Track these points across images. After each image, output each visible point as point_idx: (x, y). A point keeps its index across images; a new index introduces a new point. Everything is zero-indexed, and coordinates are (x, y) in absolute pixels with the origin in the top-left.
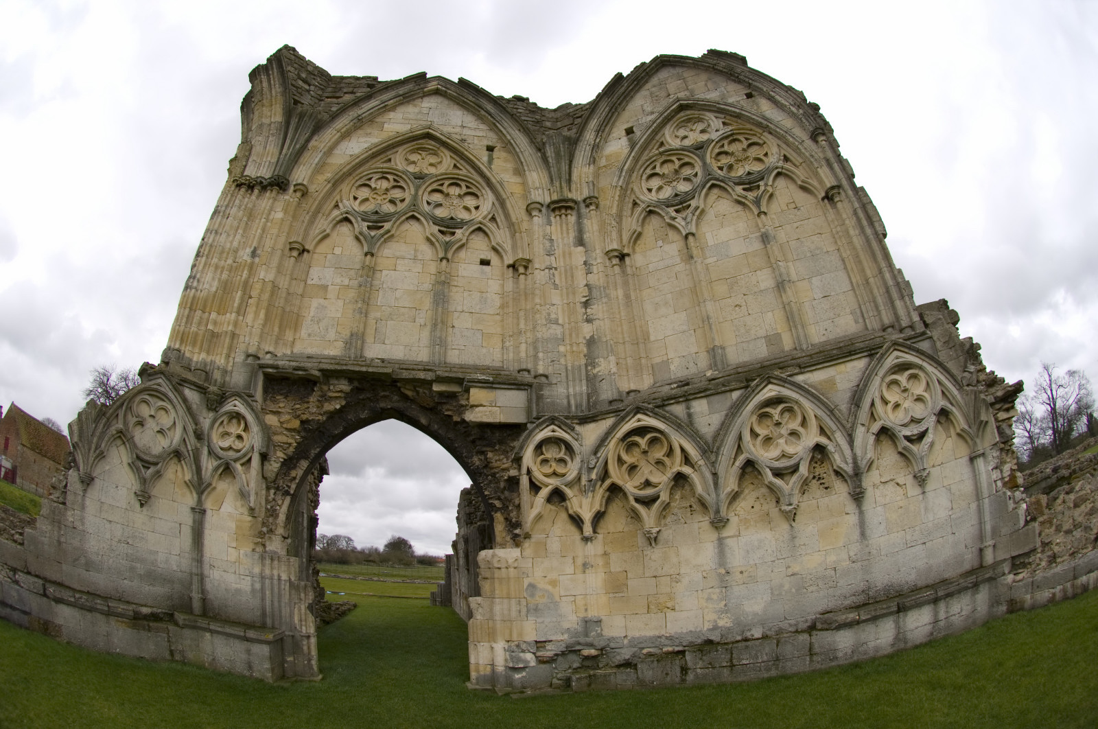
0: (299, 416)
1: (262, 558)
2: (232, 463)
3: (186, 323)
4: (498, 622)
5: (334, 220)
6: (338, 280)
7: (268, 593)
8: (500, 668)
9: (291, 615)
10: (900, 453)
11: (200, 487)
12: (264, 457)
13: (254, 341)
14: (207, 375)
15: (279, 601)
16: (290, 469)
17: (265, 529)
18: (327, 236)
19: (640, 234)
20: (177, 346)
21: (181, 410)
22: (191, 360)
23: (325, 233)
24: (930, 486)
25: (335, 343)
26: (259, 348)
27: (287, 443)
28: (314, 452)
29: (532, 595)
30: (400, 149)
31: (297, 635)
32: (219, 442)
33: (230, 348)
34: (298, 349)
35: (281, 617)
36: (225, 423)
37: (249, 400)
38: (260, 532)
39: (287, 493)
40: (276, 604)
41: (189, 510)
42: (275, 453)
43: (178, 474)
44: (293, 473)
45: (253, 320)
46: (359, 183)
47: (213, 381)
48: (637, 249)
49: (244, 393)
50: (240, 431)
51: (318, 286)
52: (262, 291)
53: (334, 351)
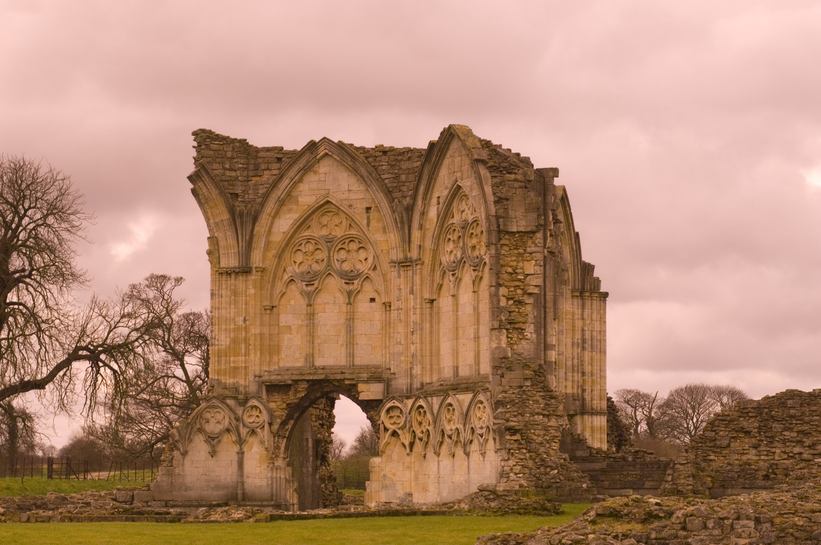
0: (285, 402)
1: (272, 469)
2: (255, 429)
3: (218, 364)
4: (373, 491)
5: (285, 282)
6: (296, 322)
7: (274, 485)
9: (286, 495)
11: (241, 442)
12: (270, 424)
13: (257, 368)
14: (236, 389)
15: (280, 489)
16: (285, 425)
17: (274, 456)
18: (284, 293)
19: (441, 285)
20: (216, 378)
21: (227, 410)
22: (226, 383)
23: (282, 293)
25: (300, 359)
26: (260, 370)
27: (281, 415)
28: (296, 416)
29: (384, 480)
30: (314, 216)
31: (288, 504)
32: (248, 420)
33: (246, 375)
34: (281, 365)
35: (280, 496)
36: (249, 411)
37: (260, 399)
38: (271, 458)
39: (284, 437)
40: (278, 489)
41: (235, 454)
42: (276, 419)
43: (228, 439)
44: (287, 427)
45: (254, 357)
46: (295, 249)
47: (240, 392)
48: (441, 294)
49: (257, 396)
50: (257, 414)
51: (286, 326)
52: (255, 340)
53: (300, 364)
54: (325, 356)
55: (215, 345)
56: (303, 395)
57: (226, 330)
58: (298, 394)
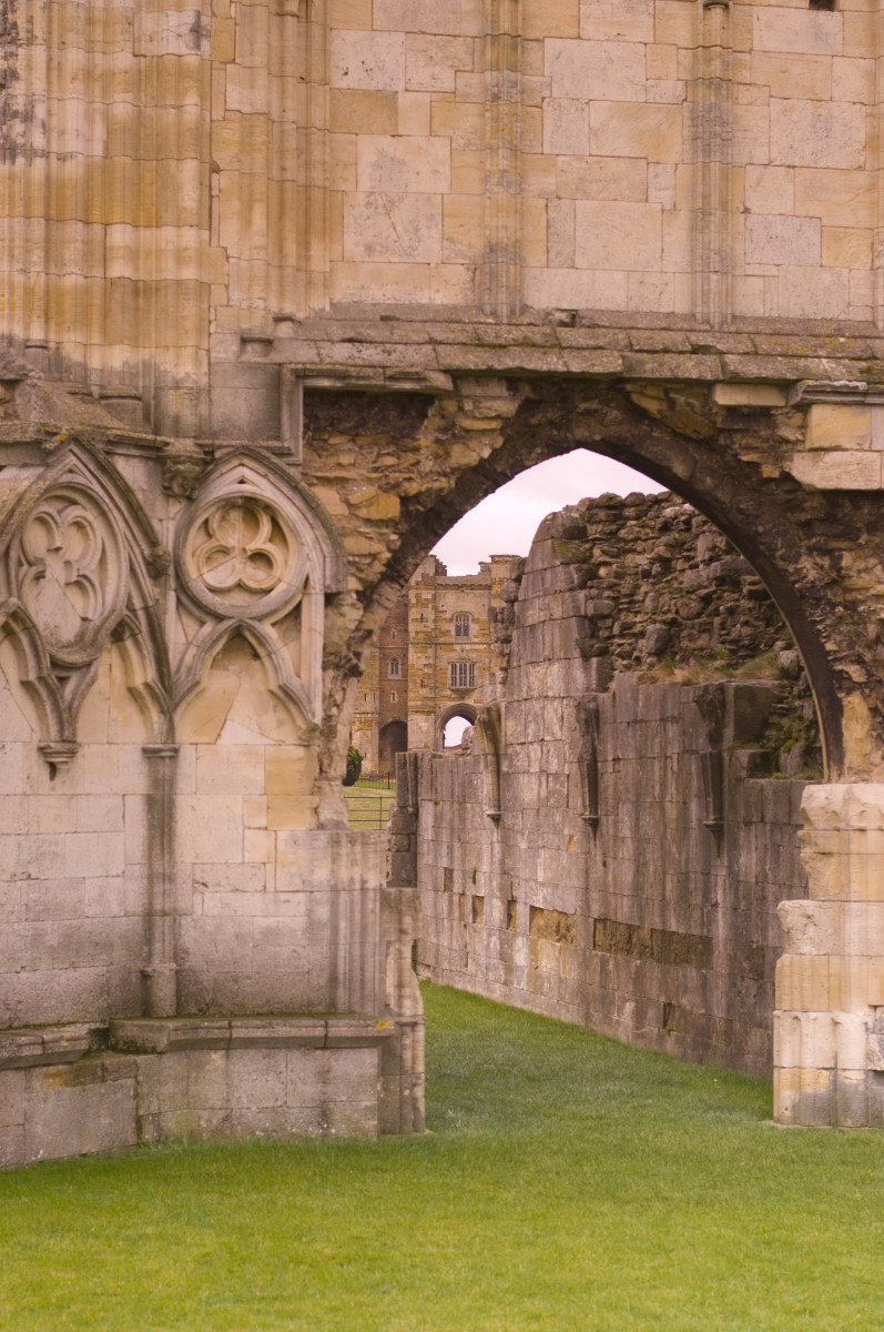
0: (397, 485)
2: (255, 624)
4: (855, 960)
6: (422, 75)
8: (854, 1077)
11: (167, 693)
12: (332, 599)
13: (253, 297)
14: (148, 405)
20: (37, 334)
21: (119, 519)
22: (85, 367)
25: (444, 270)
26: (263, 309)
27: (370, 555)
32: (209, 576)
34: (344, 291)
36: (214, 525)
37: (280, 464)
41: (137, 756)
43: (113, 676)
45: (241, 238)
47: (168, 422)
49: (268, 448)
50: (261, 541)
51: (367, 94)
52: (246, 146)
53: (447, 291)
54: (579, 261)
55: (30, 153)
56: (486, 453)
57: (88, 75)
58: (457, 449)
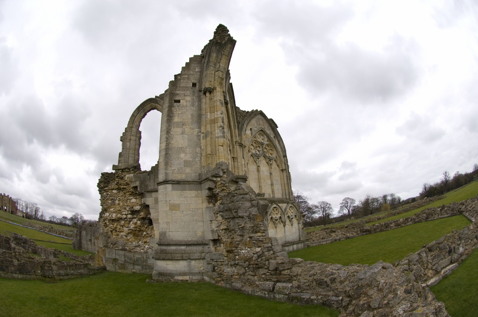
10: (290, 220)
19: (249, 160)
24: (293, 226)
